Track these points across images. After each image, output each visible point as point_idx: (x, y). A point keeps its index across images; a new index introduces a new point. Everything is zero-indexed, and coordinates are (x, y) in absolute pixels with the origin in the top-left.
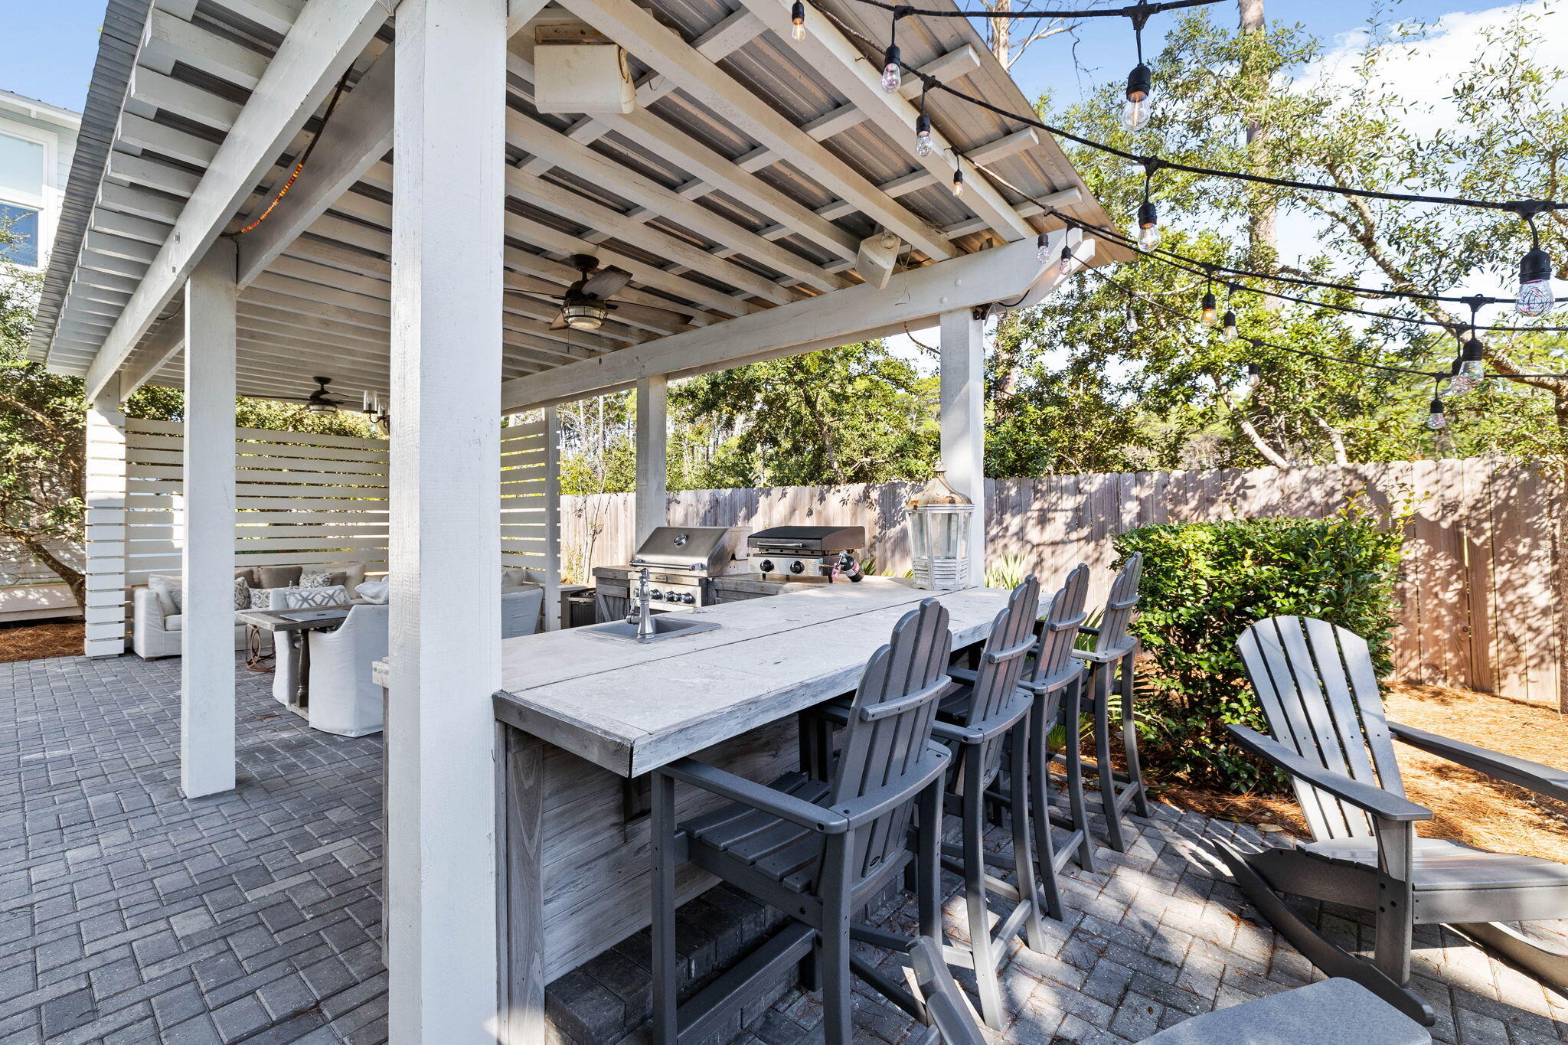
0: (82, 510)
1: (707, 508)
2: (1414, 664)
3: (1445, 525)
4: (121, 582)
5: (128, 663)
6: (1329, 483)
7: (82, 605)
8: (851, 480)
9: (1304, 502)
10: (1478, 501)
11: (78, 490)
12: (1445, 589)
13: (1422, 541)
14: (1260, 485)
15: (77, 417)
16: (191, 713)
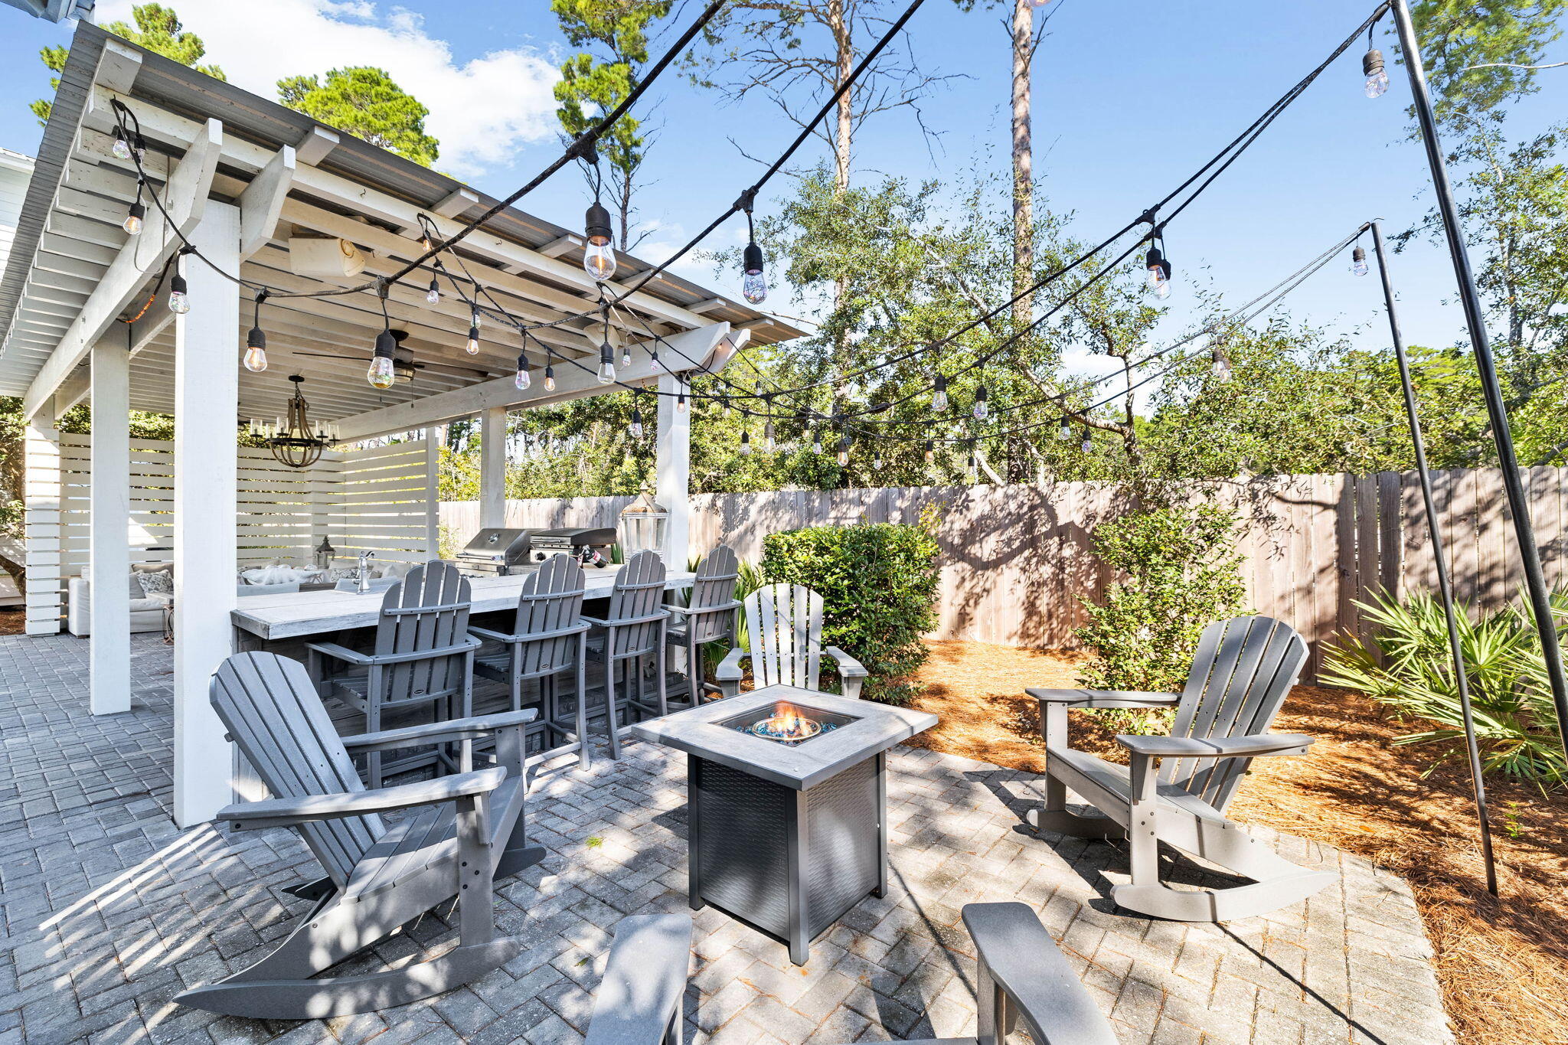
0: (23, 511)
1: (594, 513)
2: (1068, 636)
3: (1088, 531)
4: (56, 572)
5: (63, 639)
6: (1020, 498)
7: (24, 592)
8: (704, 491)
9: (1004, 513)
10: (1107, 513)
11: (18, 495)
12: (1087, 579)
13: (1074, 543)
14: (978, 500)
15: (17, 431)
16: (96, 655)
